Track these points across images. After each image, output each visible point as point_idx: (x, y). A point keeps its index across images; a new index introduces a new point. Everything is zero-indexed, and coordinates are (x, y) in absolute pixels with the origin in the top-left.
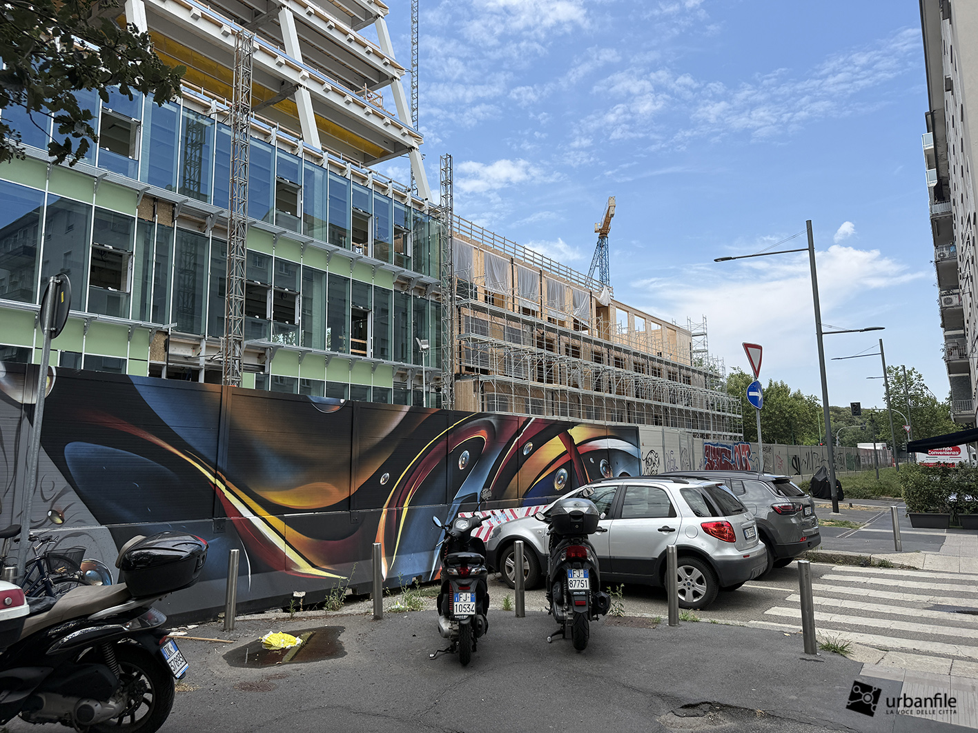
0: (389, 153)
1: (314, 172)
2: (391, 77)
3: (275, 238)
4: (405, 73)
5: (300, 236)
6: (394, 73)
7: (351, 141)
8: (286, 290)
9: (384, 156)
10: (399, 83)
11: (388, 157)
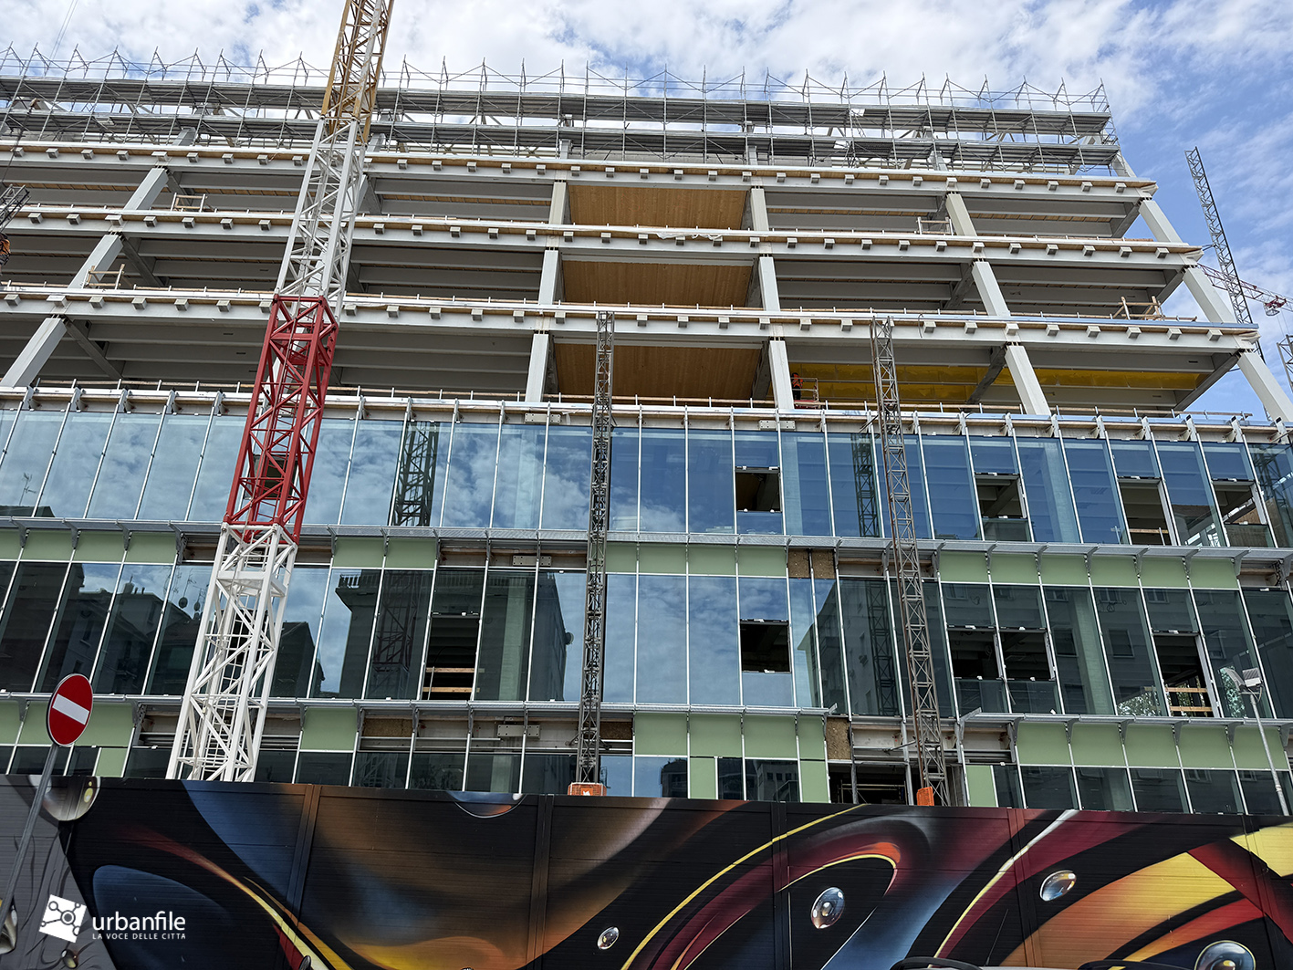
0: (1208, 375)
1: (1043, 449)
2: (1179, 269)
3: (986, 558)
4: (1203, 253)
5: (1032, 545)
6: (1184, 260)
7: (1133, 382)
8: (1022, 628)
9: (1202, 383)
10: (1196, 274)
11: (1208, 380)
